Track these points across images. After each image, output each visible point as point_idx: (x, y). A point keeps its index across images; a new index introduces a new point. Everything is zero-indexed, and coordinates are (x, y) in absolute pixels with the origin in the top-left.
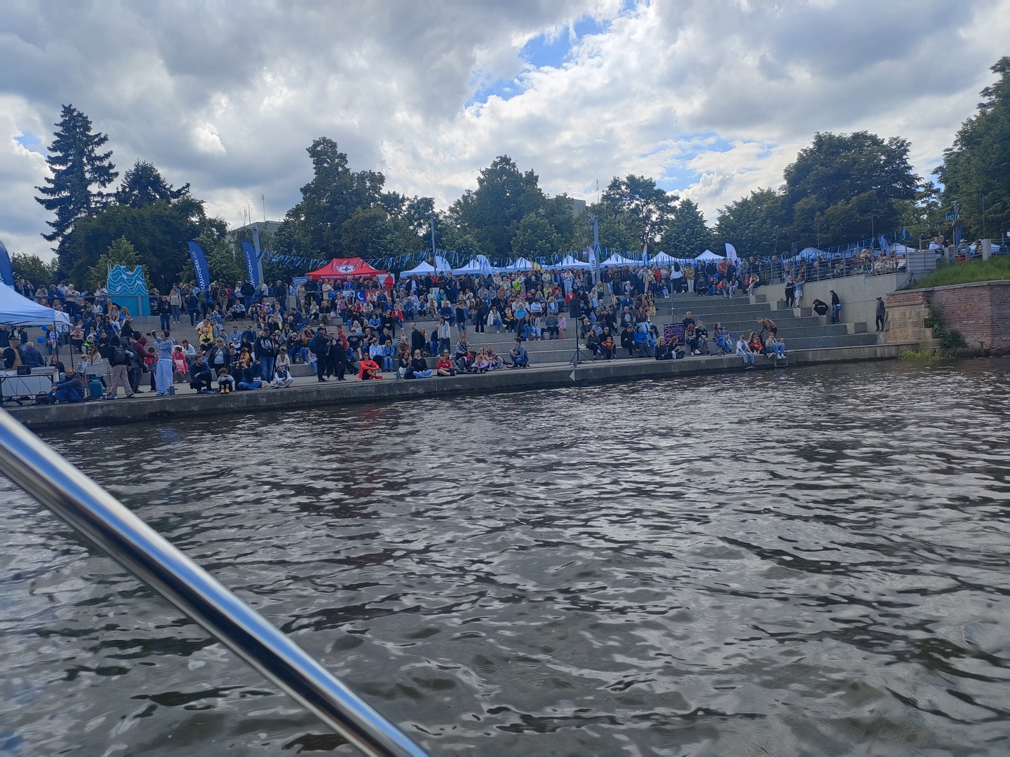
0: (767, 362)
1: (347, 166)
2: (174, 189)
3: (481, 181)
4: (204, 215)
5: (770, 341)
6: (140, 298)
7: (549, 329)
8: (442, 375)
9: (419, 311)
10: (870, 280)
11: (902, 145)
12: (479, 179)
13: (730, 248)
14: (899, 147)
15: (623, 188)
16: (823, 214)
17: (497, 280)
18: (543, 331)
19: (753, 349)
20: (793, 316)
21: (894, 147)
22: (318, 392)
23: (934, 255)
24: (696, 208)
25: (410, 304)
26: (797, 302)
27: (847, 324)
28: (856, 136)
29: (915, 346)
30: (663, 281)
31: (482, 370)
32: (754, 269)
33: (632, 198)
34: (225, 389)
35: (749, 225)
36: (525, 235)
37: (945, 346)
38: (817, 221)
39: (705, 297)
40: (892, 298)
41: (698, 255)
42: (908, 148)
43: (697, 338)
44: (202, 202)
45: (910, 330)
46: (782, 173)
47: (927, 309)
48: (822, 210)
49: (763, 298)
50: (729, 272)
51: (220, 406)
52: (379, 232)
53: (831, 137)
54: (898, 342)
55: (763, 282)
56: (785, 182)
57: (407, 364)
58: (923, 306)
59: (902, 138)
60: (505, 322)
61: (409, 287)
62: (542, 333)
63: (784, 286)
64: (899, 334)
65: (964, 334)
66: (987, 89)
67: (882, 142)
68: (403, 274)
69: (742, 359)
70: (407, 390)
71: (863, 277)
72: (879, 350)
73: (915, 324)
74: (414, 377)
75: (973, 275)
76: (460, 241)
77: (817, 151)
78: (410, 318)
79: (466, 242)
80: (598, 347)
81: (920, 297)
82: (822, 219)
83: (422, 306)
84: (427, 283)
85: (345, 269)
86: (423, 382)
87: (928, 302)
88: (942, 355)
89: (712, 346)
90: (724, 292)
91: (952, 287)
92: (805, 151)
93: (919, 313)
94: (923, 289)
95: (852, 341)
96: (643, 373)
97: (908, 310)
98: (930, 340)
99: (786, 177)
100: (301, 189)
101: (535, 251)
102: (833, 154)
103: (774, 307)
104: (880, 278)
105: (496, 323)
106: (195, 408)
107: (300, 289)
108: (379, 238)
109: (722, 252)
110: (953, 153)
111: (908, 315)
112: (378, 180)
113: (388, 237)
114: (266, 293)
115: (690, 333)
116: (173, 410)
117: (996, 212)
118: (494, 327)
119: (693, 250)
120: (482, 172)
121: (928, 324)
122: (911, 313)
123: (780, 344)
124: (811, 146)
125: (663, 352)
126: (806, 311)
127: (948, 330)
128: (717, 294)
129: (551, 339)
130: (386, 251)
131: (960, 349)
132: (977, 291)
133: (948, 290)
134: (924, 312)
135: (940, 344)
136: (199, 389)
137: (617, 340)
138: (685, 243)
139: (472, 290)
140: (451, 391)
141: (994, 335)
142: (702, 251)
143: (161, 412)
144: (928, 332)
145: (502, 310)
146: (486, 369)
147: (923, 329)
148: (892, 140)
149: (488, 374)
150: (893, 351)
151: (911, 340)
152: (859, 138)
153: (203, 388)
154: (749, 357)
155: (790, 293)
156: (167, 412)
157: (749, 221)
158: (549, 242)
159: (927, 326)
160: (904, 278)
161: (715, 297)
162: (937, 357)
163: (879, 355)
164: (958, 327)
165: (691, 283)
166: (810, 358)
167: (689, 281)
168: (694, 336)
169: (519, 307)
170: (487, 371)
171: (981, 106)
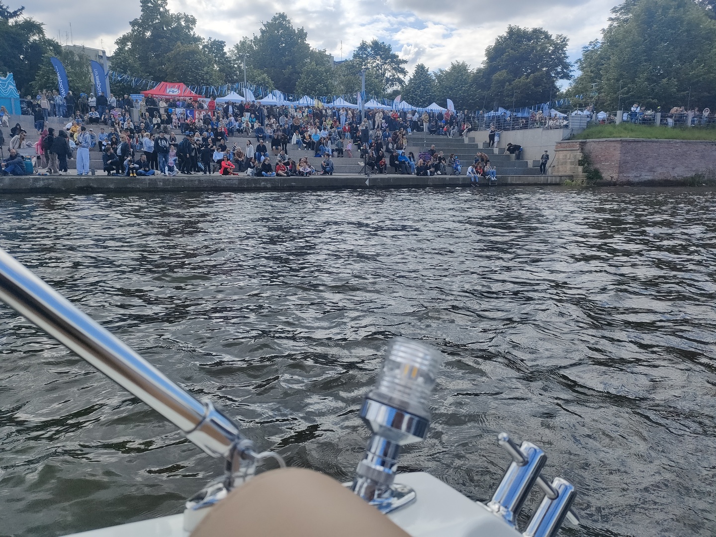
0: (486, 182)
1: (167, 8)
2: (11, 10)
3: (263, 32)
4: (43, 35)
5: (488, 168)
6: (12, 100)
7: (337, 150)
8: (281, 176)
9: (237, 130)
10: (545, 132)
11: (564, 41)
12: (261, 29)
13: (450, 103)
14: (562, 42)
15: (369, 50)
16: (510, 84)
17: (292, 111)
18: (333, 151)
19: (477, 172)
20: (493, 153)
21: (559, 42)
22: (199, 181)
23: (586, 119)
24: (427, 71)
25: (230, 123)
26: (495, 144)
27: (528, 161)
28: (535, 31)
29: (571, 177)
30: (408, 123)
31: (307, 173)
32: (467, 119)
33: (375, 58)
34: (133, 173)
35: (462, 87)
36: (307, 79)
37: (589, 178)
38: (506, 89)
39: (434, 136)
40: (559, 145)
41: (427, 106)
42: (568, 42)
43: (439, 163)
44: (42, 24)
45: (569, 167)
46: (484, 53)
47: (581, 154)
48: (510, 81)
49: (472, 139)
50: (452, 121)
51: (129, 186)
52: (197, 65)
53: (519, 30)
54: (560, 174)
55: (474, 129)
56: (486, 58)
57: (254, 166)
58: (579, 151)
59: (564, 35)
60: (305, 143)
61: (226, 111)
62: (332, 153)
63: (488, 132)
64: (561, 169)
65: (601, 171)
66: (615, 8)
67: (551, 37)
68: (218, 100)
69: (471, 178)
70: (260, 184)
71: (541, 130)
72: (549, 178)
73: (572, 163)
74: (263, 176)
75: (611, 134)
76: (259, 78)
77: (509, 38)
78: (230, 134)
79: (264, 79)
80: (374, 164)
81: (578, 146)
82: (510, 88)
83: (240, 126)
84: (241, 109)
85: (174, 91)
86: (271, 179)
87: (582, 149)
88: (588, 183)
89: (448, 169)
90: (448, 134)
91: (598, 140)
92: (501, 37)
93: (576, 156)
94: (580, 141)
95: (531, 172)
96: (411, 184)
97: (568, 154)
98: (581, 174)
99: (487, 55)
100: (130, 23)
101: (315, 91)
102: (519, 42)
103: (481, 146)
104: (552, 131)
105: (298, 143)
106: (112, 186)
107: (142, 103)
108: (197, 69)
109: (444, 105)
110: (588, 50)
111: (568, 157)
112: (191, 22)
113: (205, 69)
114: (114, 105)
115: (435, 159)
116: (95, 186)
117: (623, 93)
118: (296, 145)
119: (424, 102)
120: (264, 25)
121: (580, 163)
122: (570, 155)
123: (494, 170)
124: (505, 34)
125: (422, 170)
126: (502, 150)
127: (592, 168)
128: (442, 134)
129: (338, 157)
130: (203, 80)
131: (598, 180)
132: (613, 144)
133: (595, 142)
134: (579, 156)
135: (586, 177)
136: (109, 172)
137: (387, 160)
138: (419, 97)
139: (274, 117)
140: (289, 187)
141: (620, 172)
142: (430, 103)
143: (87, 187)
144: (580, 169)
145: (302, 133)
146: (310, 173)
147: (577, 166)
148: (559, 36)
149: (311, 177)
150: (558, 180)
151: (569, 173)
152: (537, 32)
153: (112, 172)
154: (475, 178)
155: (492, 137)
156: (91, 187)
157: (462, 84)
158: (326, 86)
159: (579, 165)
160: (567, 133)
161: (441, 137)
162: (585, 185)
163: (549, 182)
164: (598, 166)
165: (425, 126)
166: (509, 181)
167: (424, 124)
168: (438, 161)
169: (314, 133)
170: (310, 174)
171: (611, 19)
